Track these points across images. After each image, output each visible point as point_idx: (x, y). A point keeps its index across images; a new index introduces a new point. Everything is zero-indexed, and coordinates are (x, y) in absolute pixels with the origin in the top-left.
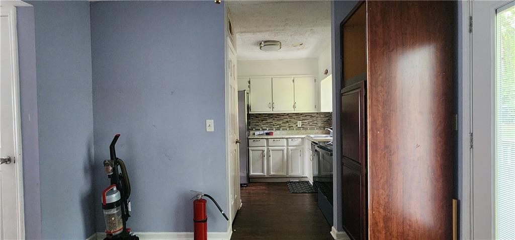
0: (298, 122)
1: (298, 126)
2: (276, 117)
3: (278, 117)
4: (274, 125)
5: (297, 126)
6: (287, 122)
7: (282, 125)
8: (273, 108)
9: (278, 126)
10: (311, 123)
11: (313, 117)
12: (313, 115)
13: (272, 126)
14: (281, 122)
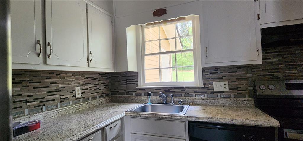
0: (77, 89)
1: (77, 96)
2: (31, 82)
3: (35, 80)
4: (25, 102)
5: (75, 96)
6: (57, 90)
7: (47, 98)
8: (46, 56)
9: (37, 102)
10: (93, 89)
11: (95, 79)
12: (95, 76)
13: (21, 104)
14: (43, 92)
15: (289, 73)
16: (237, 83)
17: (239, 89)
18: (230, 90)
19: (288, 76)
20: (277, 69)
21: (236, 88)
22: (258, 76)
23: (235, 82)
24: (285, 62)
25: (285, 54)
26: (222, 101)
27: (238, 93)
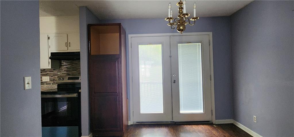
15: (74, 72)
16: (53, 77)
17: (54, 80)
18: (50, 81)
19: (73, 74)
20: (70, 70)
21: (53, 79)
22: (62, 73)
23: (52, 77)
24: (73, 67)
25: (72, 64)
26: (45, 87)
27: (54, 82)
